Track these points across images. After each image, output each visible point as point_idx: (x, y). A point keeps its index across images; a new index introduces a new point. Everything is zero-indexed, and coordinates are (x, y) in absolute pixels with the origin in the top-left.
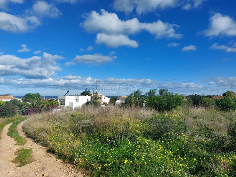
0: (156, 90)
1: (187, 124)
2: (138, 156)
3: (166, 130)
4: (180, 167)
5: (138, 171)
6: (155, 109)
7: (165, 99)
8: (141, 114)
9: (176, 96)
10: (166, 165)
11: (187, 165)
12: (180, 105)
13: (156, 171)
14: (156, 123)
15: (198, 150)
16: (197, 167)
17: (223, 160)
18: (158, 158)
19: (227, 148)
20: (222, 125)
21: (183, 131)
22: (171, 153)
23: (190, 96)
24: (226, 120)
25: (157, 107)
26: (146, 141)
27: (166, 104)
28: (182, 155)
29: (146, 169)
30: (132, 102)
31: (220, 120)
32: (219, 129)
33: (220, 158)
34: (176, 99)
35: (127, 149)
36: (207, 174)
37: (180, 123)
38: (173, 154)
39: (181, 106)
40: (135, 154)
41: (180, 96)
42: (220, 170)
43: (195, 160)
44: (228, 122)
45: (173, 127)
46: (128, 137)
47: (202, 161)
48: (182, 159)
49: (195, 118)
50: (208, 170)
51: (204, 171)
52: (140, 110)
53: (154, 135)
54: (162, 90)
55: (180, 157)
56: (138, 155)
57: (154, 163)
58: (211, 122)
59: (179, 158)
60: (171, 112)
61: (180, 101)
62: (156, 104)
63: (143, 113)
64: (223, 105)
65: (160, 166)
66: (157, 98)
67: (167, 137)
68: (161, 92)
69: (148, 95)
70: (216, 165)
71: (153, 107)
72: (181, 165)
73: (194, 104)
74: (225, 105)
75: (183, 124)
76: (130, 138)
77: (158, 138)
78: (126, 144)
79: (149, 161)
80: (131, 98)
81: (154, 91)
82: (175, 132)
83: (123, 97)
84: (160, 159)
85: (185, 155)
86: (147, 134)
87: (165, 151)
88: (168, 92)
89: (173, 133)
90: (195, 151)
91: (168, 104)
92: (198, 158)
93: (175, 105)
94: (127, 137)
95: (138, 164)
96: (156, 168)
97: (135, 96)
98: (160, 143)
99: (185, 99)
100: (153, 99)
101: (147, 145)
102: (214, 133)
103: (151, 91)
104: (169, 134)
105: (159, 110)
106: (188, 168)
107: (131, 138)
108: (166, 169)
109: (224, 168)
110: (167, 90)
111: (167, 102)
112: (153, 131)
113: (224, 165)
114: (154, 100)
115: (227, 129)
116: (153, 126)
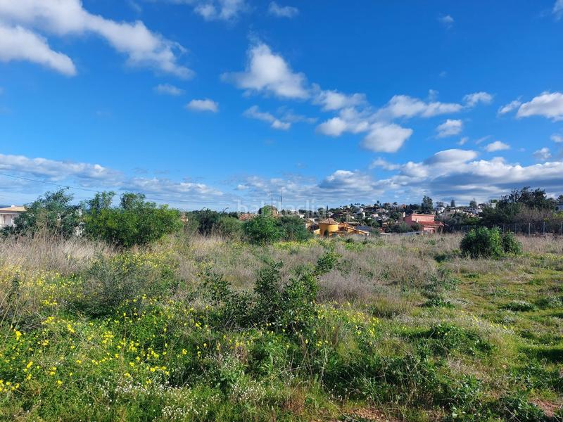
0: (114, 194)
1: (181, 276)
2: (38, 367)
3: (127, 291)
4: (151, 375)
5: (35, 408)
6: (108, 242)
7: (135, 218)
8: (66, 257)
9: (162, 210)
10: (116, 375)
11: (168, 368)
12: (170, 232)
13: (88, 396)
14: (102, 277)
15: (195, 329)
16: (187, 367)
17: (238, 344)
18: (97, 363)
19: (249, 318)
20: (249, 272)
21: (171, 291)
22: (134, 346)
23: (196, 211)
24: (257, 262)
25: (112, 236)
26: (69, 326)
27: (136, 231)
28: (159, 346)
29: (61, 397)
30: (39, 224)
31: (246, 263)
32: (242, 281)
33: (234, 340)
34: (162, 219)
35: (8, 355)
36: (206, 378)
37: (165, 274)
38: (139, 347)
39: (173, 236)
40: (31, 363)
41: (171, 212)
42: (231, 364)
43: (184, 352)
44: (261, 265)
45: (146, 285)
46: (14, 321)
47: (199, 352)
48: (158, 356)
49: (198, 260)
50: (208, 368)
51: (200, 373)
52: (61, 246)
53: (95, 309)
54: (131, 196)
55: (153, 352)
56: (40, 365)
57: (84, 377)
58: (229, 268)
59: (150, 354)
60: (148, 249)
61: (171, 223)
62: (110, 230)
63: (72, 253)
64: (255, 233)
65: (101, 382)
66: (114, 215)
67: (129, 309)
68: (126, 201)
69: (88, 207)
70: (225, 356)
71: (103, 238)
72: (153, 370)
73: (201, 231)
74: (258, 232)
75: (172, 276)
76: (22, 323)
77: (104, 314)
78: (6, 343)
79: (71, 374)
80: (35, 212)
81: (107, 198)
82: (149, 296)
83: (13, 208)
84: (104, 365)
85: (166, 345)
86: (76, 308)
87: (120, 345)
88: (145, 201)
89: (144, 298)
90: (188, 333)
91: (141, 231)
92: (193, 347)
93: (157, 233)
94: (10, 322)
95: (37, 390)
96: (89, 389)
97: (49, 208)
98: (109, 325)
99: (184, 220)
100: (102, 217)
101: (72, 336)
102: (231, 289)
103: (97, 196)
104: (134, 300)
105: (117, 245)
106: (168, 373)
107: (24, 323)
108: (115, 385)
109: (240, 357)
110: (143, 197)
111: (138, 227)
112: (94, 298)
113: (240, 352)
114: (107, 219)
115: (255, 280)
116: (97, 286)
